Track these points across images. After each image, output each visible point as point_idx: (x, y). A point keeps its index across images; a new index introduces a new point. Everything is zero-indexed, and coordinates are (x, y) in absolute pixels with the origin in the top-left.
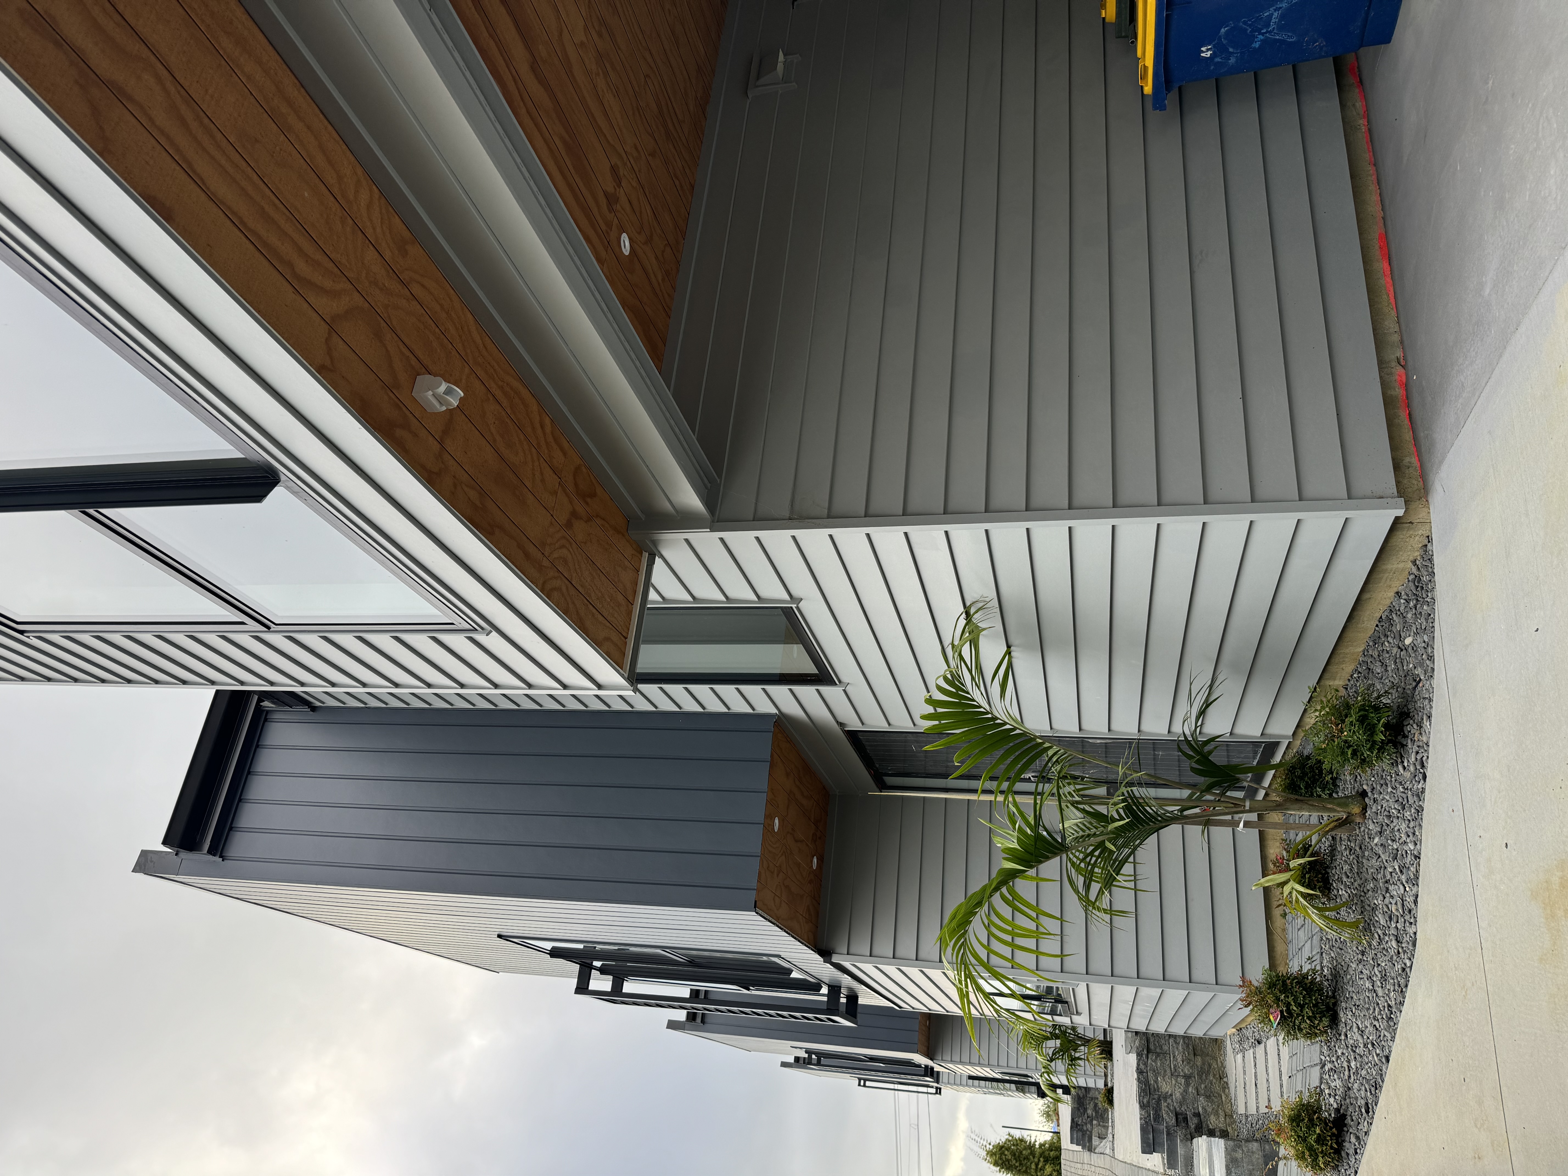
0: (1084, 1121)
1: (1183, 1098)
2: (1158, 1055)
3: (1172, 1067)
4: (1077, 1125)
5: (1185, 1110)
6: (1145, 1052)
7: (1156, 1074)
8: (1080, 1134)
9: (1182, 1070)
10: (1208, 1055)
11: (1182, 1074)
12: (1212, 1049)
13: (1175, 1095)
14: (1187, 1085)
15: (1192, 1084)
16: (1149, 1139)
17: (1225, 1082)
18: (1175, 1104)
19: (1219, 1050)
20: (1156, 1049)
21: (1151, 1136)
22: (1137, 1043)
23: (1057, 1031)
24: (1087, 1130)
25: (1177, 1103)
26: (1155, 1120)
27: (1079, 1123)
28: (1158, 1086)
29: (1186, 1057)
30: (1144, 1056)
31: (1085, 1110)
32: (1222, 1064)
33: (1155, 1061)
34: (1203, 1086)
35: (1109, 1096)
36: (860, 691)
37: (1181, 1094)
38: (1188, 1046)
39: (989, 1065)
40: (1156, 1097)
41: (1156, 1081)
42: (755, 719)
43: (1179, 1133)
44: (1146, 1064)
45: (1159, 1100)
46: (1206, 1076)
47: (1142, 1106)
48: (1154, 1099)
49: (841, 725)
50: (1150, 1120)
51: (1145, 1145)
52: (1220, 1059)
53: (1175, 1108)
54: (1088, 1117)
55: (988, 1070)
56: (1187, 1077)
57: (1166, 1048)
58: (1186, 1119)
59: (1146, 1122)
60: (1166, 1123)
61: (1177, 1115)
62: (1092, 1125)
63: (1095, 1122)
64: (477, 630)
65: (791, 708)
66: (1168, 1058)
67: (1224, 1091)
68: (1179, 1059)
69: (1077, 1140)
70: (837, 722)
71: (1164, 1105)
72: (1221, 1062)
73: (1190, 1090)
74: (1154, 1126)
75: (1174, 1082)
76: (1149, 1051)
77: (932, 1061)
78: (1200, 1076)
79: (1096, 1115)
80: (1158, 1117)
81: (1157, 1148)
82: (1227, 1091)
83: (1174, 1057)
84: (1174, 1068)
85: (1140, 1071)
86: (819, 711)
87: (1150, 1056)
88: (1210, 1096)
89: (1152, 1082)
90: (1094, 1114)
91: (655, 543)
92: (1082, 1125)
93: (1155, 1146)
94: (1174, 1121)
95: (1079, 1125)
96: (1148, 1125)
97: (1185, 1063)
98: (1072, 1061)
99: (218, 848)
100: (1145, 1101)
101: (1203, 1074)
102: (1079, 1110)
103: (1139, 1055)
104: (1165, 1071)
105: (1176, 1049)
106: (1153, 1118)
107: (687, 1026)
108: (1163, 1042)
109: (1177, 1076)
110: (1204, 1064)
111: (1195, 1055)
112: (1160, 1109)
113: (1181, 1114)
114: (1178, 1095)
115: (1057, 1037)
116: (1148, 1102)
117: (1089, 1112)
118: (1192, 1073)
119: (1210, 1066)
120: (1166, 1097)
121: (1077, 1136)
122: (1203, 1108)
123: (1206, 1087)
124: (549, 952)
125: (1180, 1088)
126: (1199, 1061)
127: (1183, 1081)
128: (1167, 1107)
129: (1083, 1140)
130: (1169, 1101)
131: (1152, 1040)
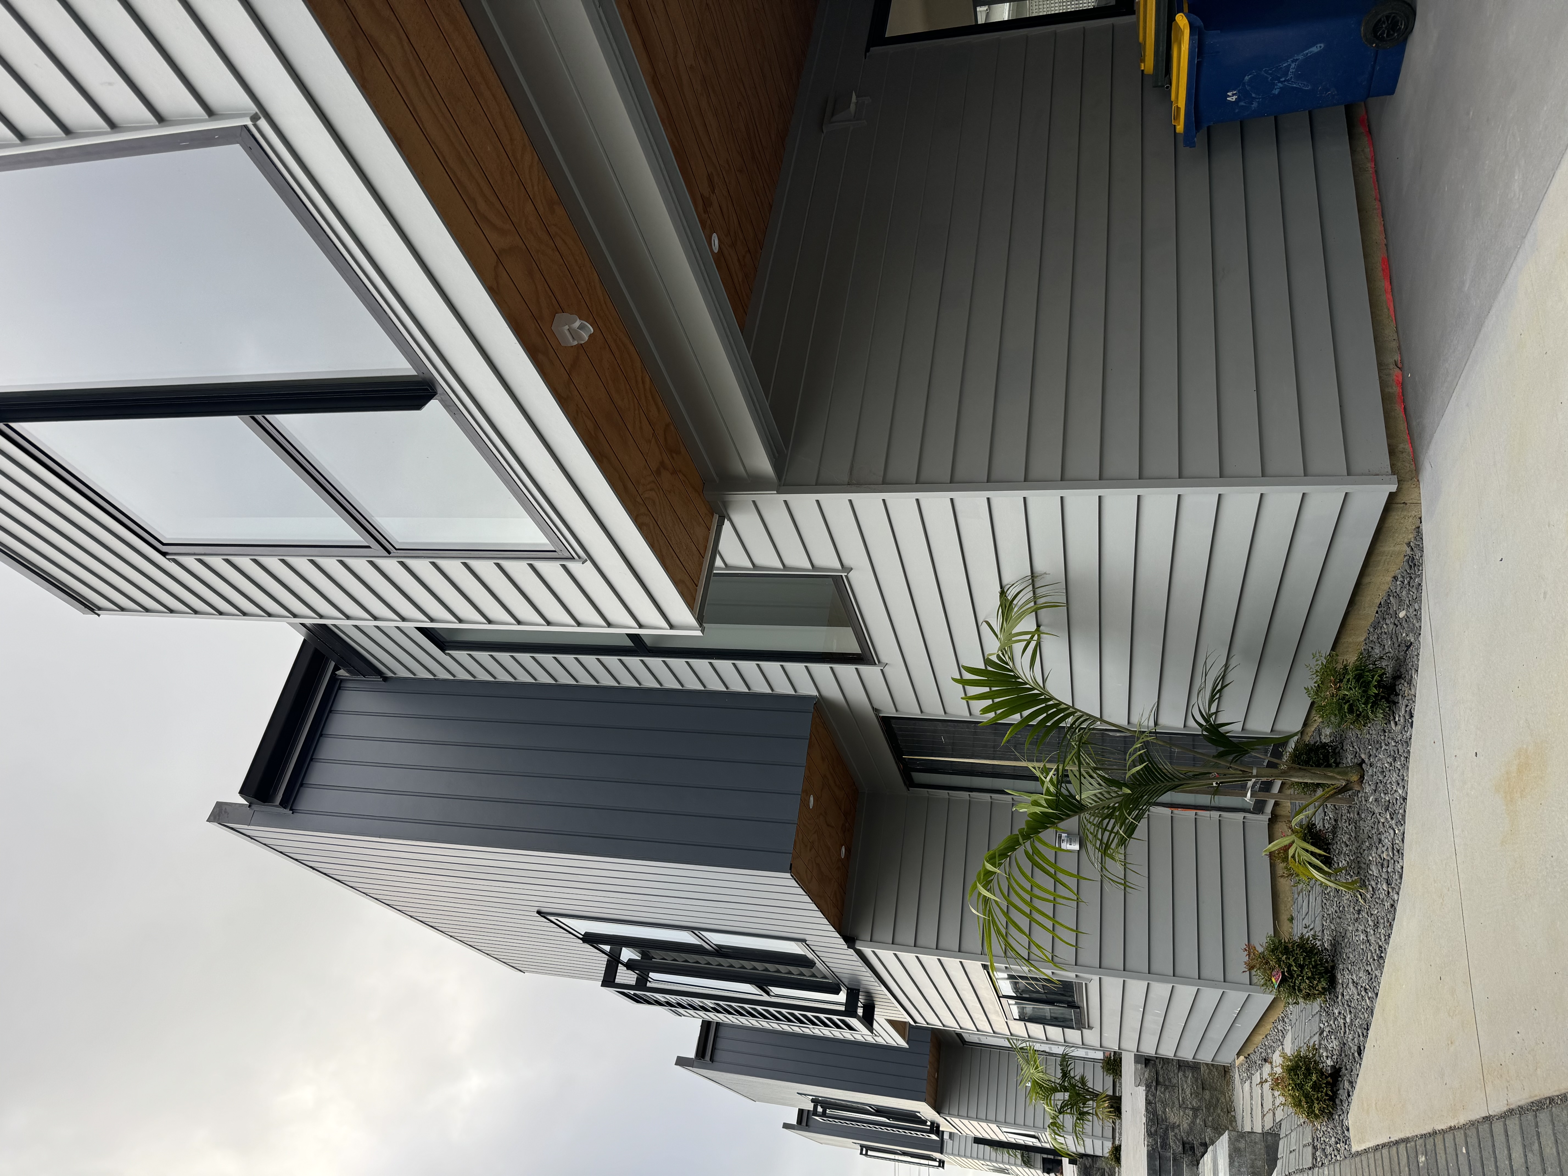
1: (1191, 1128)
2: (1166, 1087)
3: (1180, 1099)
5: (1193, 1140)
6: (1154, 1084)
7: (1165, 1105)
9: (1190, 1103)
10: (1216, 1090)
11: (1190, 1106)
12: (1221, 1084)
13: (1183, 1126)
14: (1195, 1116)
15: (1200, 1117)
16: (1155, 1165)
17: (1232, 1116)
18: (1182, 1134)
19: (1228, 1085)
20: (1165, 1082)
21: (1157, 1163)
22: (1146, 1075)
23: (1066, 1084)
25: (1184, 1133)
26: (1162, 1147)
28: (1166, 1117)
29: (1194, 1090)
30: (1153, 1088)
32: (1230, 1099)
33: (1163, 1093)
34: (1210, 1119)
35: (1116, 1153)
36: (897, 673)
37: (1189, 1125)
38: (1196, 1081)
39: (996, 1121)
40: (1164, 1126)
41: (1164, 1112)
42: (795, 702)
43: (1186, 1159)
44: (1154, 1096)
45: (1167, 1129)
46: (1213, 1110)
47: (1150, 1134)
48: (1162, 1128)
49: (876, 710)
50: (1157, 1147)
51: (1151, 1172)
52: (1228, 1093)
53: (1182, 1138)
55: (994, 1126)
56: (1195, 1110)
57: (1174, 1081)
58: (1192, 1148)
59: (1153, 1149)
60: (1173, 1150)
61: (1184, 1144)
64: (574, 558)
65: (831, 691)
66: (1176, 1091)
67: (1231, 1125)
68: (1188, 1092)
70: (873, 708)
71: (1171, 1134)
72: (1229, 1097)
73: (1198, 1121)
74: (1161, 1152)
75: (1182, 1113)
76: (1158, 1083)
77: (939, 1114)
78: (1208, 1109)
80: (1165, 1145)
82: (1234, 1124)
83: (1182, 1090)
84: (1182, 1100)
85: (1148, 1103)
86: (856, 694)
87: (1159, 1088)
88: (1217, 1128)
89: (1160, 1113)
91: (726, 505)
93: (1162, 1173)
94: (1181, 1148)
96: (1155, 1151)
97: (1193, 1096)
98: (1080, 1114)
99: (289, 802)
100: (1153, 1130)
101: (1210, 1107)
103: (1148, 1087)
104: (1174, 1103)
105: (1184, 1083)
106: (1160, 1145)
107: (695, 1064)
108: (1172, 1075)
109: (1185, 1108)
110: (1212, 1098)
111: (1203, 1089)
112: (1168, 1138)
113: (1189, 1144)
114: (1185, 1126)
115: (1065, 1089)
116: (1156, 1131)
118: (1199, 1107)
119: (1218, 1100)
120: (1174, 1127)
122: (1210, 1139)
123: (1213, 1119)
124: (581, 936)
125: (1188, 1119)
126: (1207, 1095)
127: (1191, 1113)
128: (1175, 1136)
130: (1177, 1131)
131: (1161, 1072)
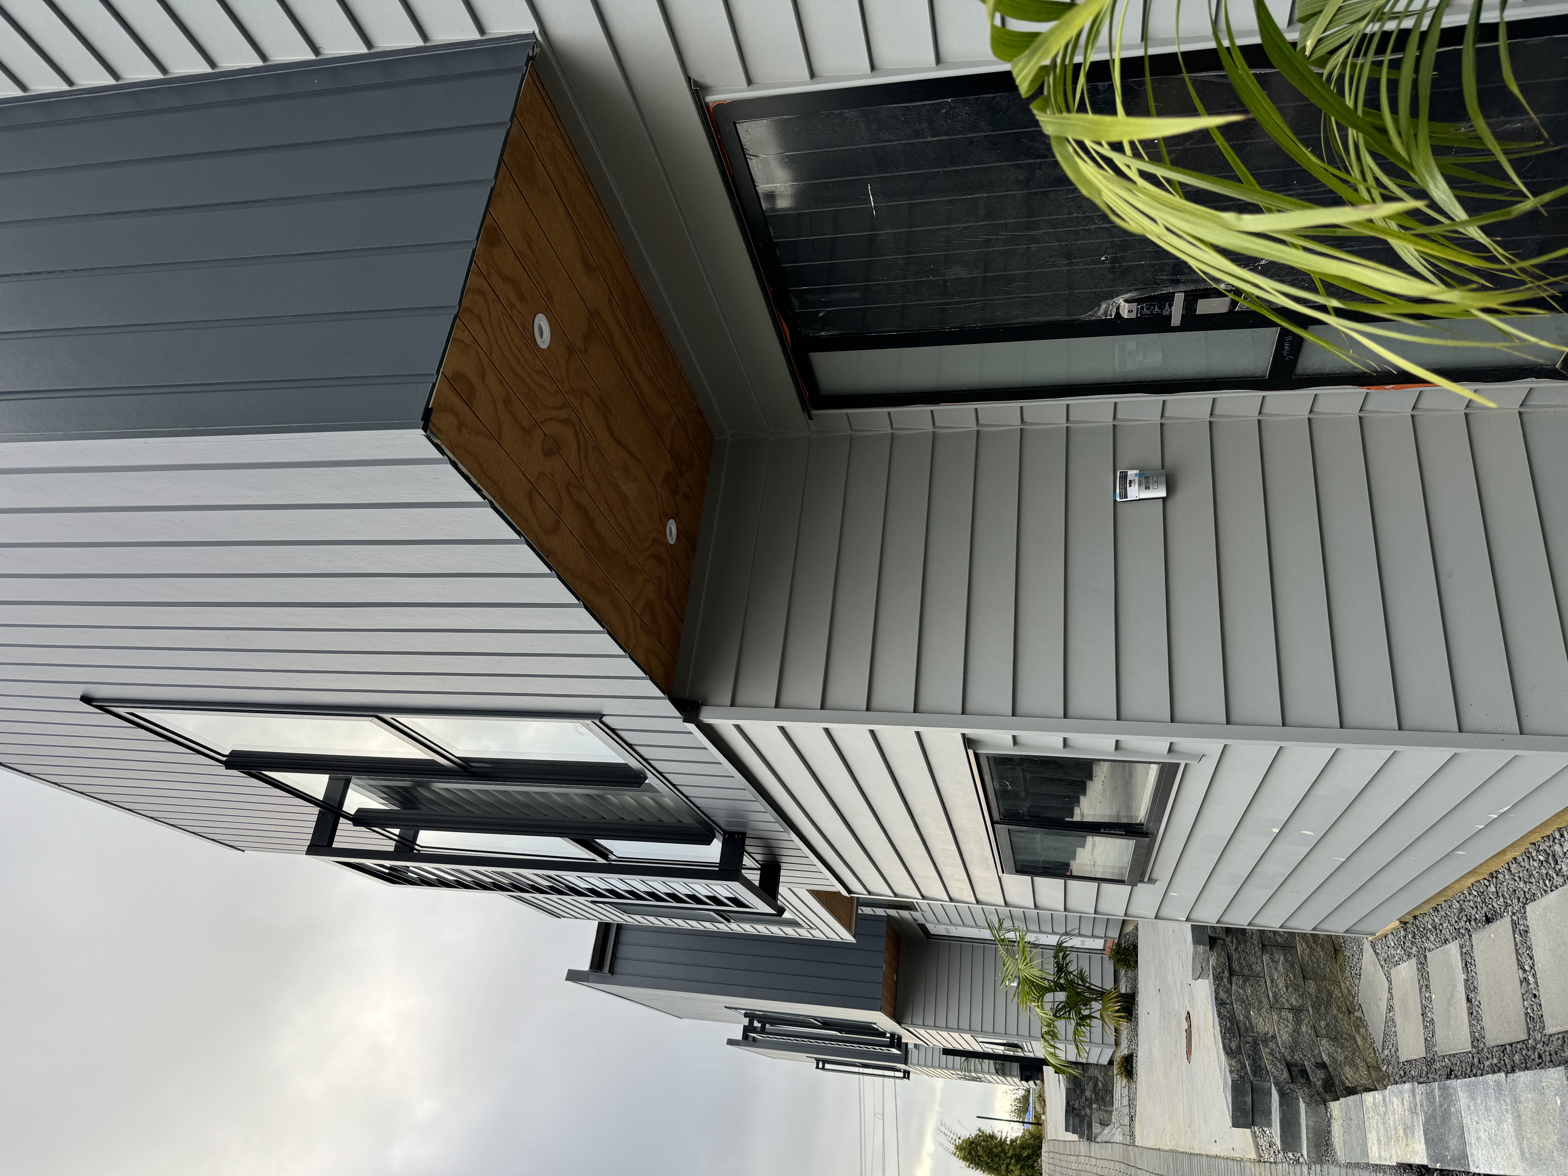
0: (1082, 1104)
1: (1295, 1040)
2: (1246, 979)
3: (1271, 995)
4: (1074, 1109)
5: (1301, 1059)
6: (1226, 974)
7: (1247, 1005)
8: (1077, 1120)
9: (1287, 1001)
10: (1324, 978)
11: (1287, 1005)
12: (1331, 970)
13: (1281, 1037)
14: (1298, 1022)
15: (1306, 1021)
16: (1245, 1103)
17: (1357, 1018)
18: (1283, 1050)
19: (1343, 971)
20: (1242, 970)
21: (1249, 1099)
22: (1212, 961)
24: (1086, 1115)
25: (1286, 1049)
26: (1255, 1073)
27: (1076, 1107)
28: (1251, 1024)
29: (1291, 981)
30: (1225, 980)
31: (1083, 1091)
32: (1349, 991)
33: (1243, 987)
34: (1323, 1023)
37: (1291, 1035)
38: (1292, 965)
39: (970, 1030)
40: (1250, 1039)
41: (1248, 1017)
43: (1300, 1093)
44: (1228, 992)
45: (1255, 1045)
46: (1325, 1009)
47: (1230, 1052)
48: (1247, 1043)
49: (698, 90)
50: (1246, 1073)
51: (1239, 1114)
52: (1345, 984)
53: (1284, 1056)
54: (1086, 1100)
55: (968, 1037)
56: (1297, 1011)
57: (1257, 968)
58: (1304, 1073)
59: (1241, 1076)
60: (1274, 1077)
61: (1289, 1066)
62: (1091, 1109)
63: (1094, 1106)
66: (1262, 983)
67: (1358, 1032)
68: (1281, 984)
69: (1073, 1127)
70: (689, 79)
71: (1264, 1052)
72: (1347, 988)
73: (1304, 1028)
74: (1255, 1082)
75: (1275, 1017)
76: (1232, 972)
77: (900, 1025)
78: (1316, 1009)
79: (1096, 1098)
80: (1258, 1070)
81: (1258, 1119)
82: (1362, 1030)
83: (1272, 981)
84: (1274, 997)
85: (1220, 1003)
87: (1234, 979)
88: (1336, 1038)
89: (1242, 1018)
90: (1093, 1096)
92: (1080, 1109)
93: (1256, 1115)
94: (1286, 1074)
95: (1076, 1109)
96: (1244, 1081)
97: (1290, 989)
100: (1233, 1045)
101: (1320, 1006)
102: (1075, 1091)
103: (1217, 978)
104: (1260, 1002)
105: (1274, 971)
106: (1252, 1070)
107: (591, 977)
108: (1253, 959)
109: (1280, 1009)
110: (1319, 991)
111: (1304, 978)
112: (1261, 1058)
113: (1296, 1065)
114: (1285, 1036)
115: (1062, 988)
116: (1239, 1047)
117: (1088, 1094)
118: (1303, 1005)
119: (1330, 994)
120: (1267, 1039)
121: (1073, 1123)
122: (1329, 1055)
123: (1328, 1025)
124: (224, 759)
125: (1287, 1026)
126: (1312, 987)
127: (1290, 1016)
128: (1271, 1054)
129: (1081, 1127)
130: (1272, 1045)
131: (1235, 956)
